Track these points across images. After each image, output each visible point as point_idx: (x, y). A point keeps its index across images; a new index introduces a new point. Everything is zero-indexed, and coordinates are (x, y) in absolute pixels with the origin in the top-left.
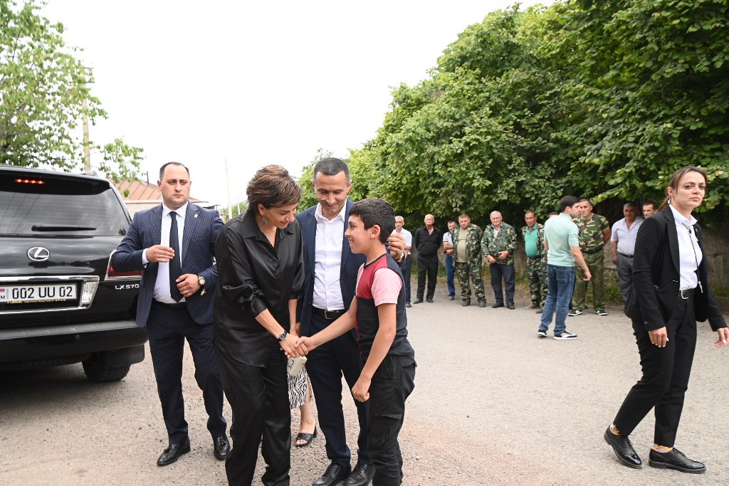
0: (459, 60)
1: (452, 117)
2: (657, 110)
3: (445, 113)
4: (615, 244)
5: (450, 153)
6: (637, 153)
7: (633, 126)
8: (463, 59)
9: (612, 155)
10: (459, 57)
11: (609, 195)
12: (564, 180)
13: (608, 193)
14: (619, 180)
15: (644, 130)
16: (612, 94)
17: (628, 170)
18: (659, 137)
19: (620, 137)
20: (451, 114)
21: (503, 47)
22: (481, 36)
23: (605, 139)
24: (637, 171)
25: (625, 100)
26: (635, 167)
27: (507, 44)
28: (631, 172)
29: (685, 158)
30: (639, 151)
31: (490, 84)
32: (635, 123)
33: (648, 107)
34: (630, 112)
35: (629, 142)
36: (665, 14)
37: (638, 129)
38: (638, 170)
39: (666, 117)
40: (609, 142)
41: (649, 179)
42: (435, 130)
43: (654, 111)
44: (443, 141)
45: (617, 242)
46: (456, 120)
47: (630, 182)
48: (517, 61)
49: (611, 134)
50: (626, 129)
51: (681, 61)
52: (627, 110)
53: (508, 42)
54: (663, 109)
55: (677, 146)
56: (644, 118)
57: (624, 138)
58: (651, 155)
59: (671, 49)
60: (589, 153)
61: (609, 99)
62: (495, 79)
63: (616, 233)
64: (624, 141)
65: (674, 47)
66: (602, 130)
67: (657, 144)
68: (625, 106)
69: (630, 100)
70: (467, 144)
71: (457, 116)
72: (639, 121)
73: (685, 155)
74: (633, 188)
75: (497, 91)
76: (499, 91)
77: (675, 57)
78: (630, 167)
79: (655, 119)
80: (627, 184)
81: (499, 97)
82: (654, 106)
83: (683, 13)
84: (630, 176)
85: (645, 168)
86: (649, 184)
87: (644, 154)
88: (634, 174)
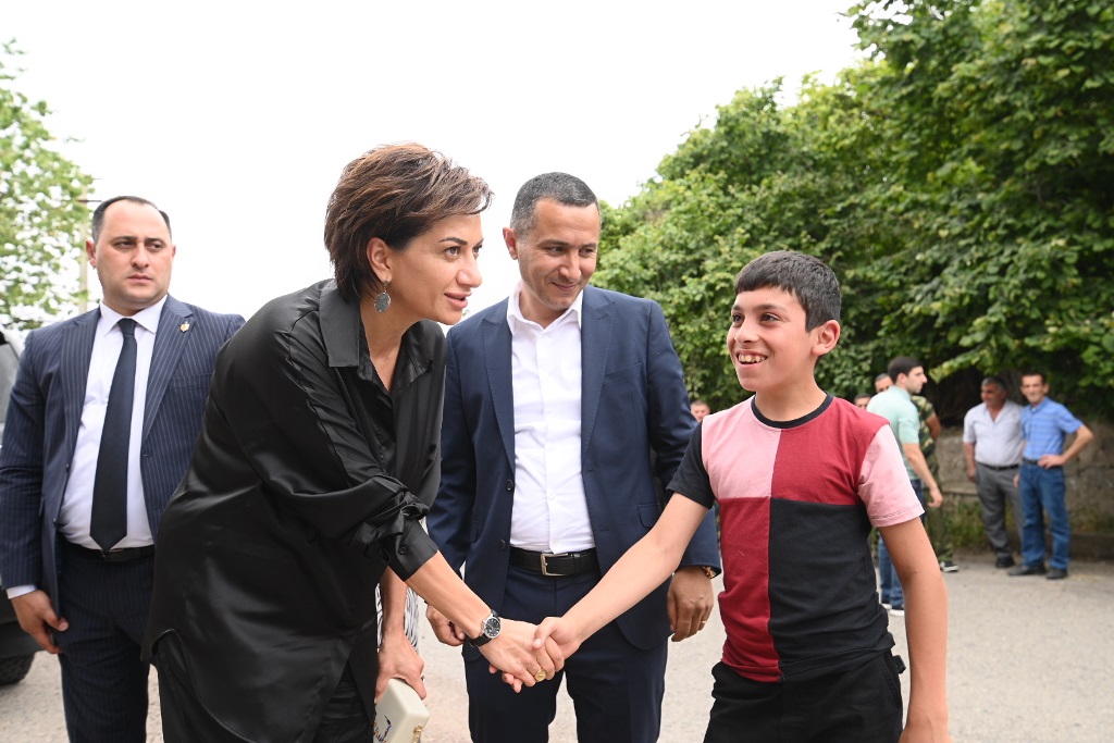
0: (691, 160)
1: (683, 247)
2: (1034, 221)
3: (672, 240)
4: (971, 447)
5: (682, 302)
6: (1006, 293)
7: (994, 249)
8: (698, 159)
9: (962, 297)
10: (692, 156)
11: (961, 364)
12: (871, 346)
13: (960, 359)
14: (979, 337)
15: (1014, 253)
16: (952, 199)
17: (994, 319)
18: (1044, 263)
19: (972, 267)
20: (682, 242)
21: (760, 141)
22: (726, 124)
23: (946, 271)
24: (1008, 320)
25: (975, 208)
26: (1005, 314)
27: (767, 135)
28: (997, 324)
29: (1086, 299)
30: (1010, 286)
31: (743, 197)
32: (996, 244)
33: (1017, 216)
34: (986, 225)
35: (989, 274)
36: (1044, 60)
37: (1001, 253)
38: (1011, 319)
39: (1051, 231)
40: (955, 275)
41: (1030, 335)
42: (657, 267)
43: (1028, 223)
44: (670, 283)
45: (974, 444)
46: (690, 252)
47: (997, 340)
48: (784, 162)
49: (956, 264)
50: (980, 254)
51: (1073, 137)
52: (980, 223)
53: (769, 132)
54: (1044, 219)
55: (1075, 277)
56: (1012, 235)
57: (980, 268)
58: (1032, 294)
59: (1056, 118)
60: (918, 298)
61: (946, 209)
62: (750, 189)
63: (972, 428)
64: (980, 273)
65: (1060, 114)
66: (940, 258)
67: (1040, 275)
68: (977, 218)
69: (984, 207)
70: (711, 287)
71: (692, 245)
72: (1002, 240)
73: (1087, 293)
74: (1003, 349)
75: (752, 207)
76: (757, 208)
77: (1063, 131)
78: (996, 313)
79: (1031, 235)
80: (993, 342)
81: (758, 215)
82: (1026, 215)
83: (1076, 58)
84: (995, 329)
85: (1022, 317)
86: (1030, 342)
87: (1019, 292)
88: (1003, 325)
